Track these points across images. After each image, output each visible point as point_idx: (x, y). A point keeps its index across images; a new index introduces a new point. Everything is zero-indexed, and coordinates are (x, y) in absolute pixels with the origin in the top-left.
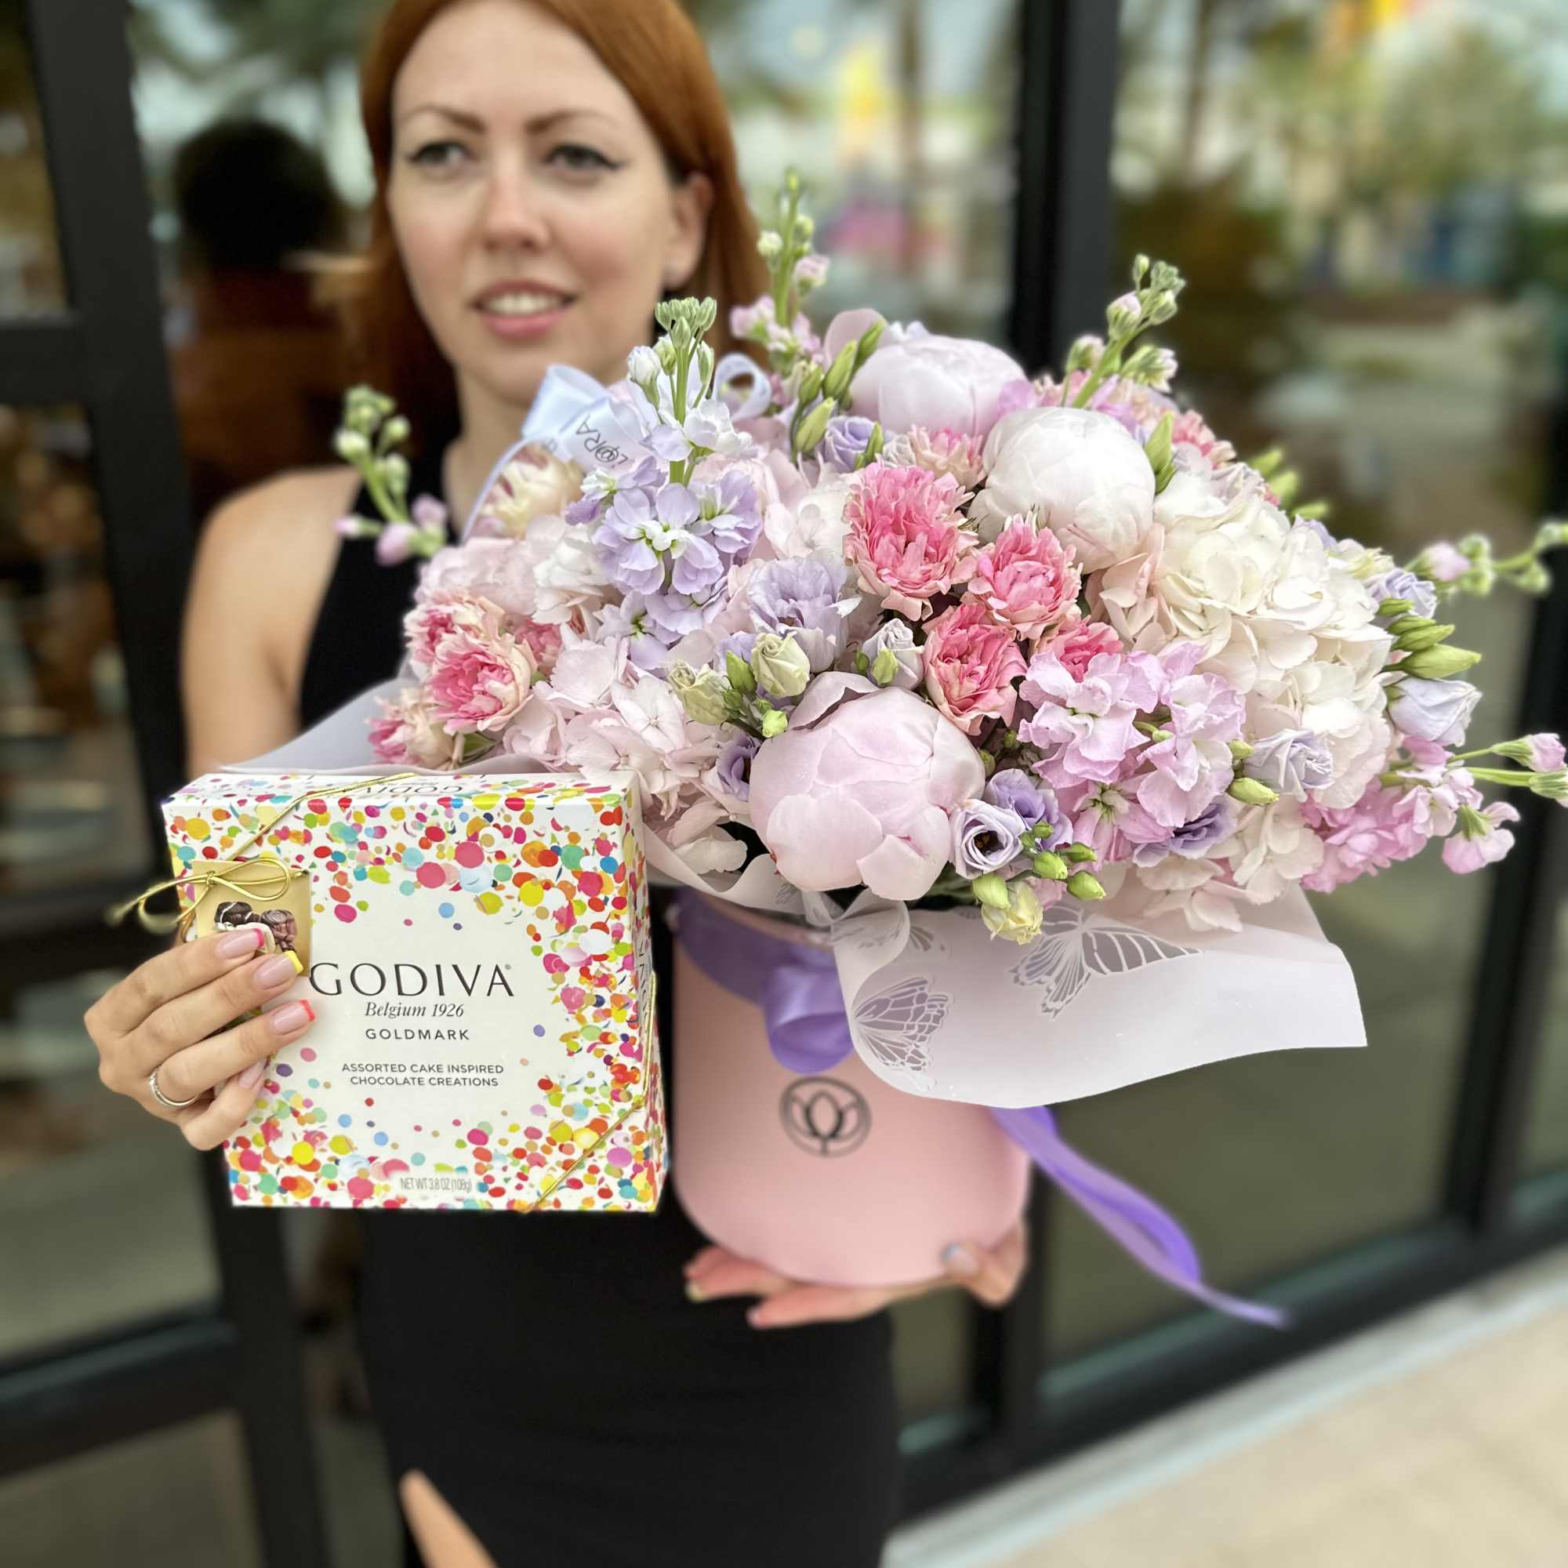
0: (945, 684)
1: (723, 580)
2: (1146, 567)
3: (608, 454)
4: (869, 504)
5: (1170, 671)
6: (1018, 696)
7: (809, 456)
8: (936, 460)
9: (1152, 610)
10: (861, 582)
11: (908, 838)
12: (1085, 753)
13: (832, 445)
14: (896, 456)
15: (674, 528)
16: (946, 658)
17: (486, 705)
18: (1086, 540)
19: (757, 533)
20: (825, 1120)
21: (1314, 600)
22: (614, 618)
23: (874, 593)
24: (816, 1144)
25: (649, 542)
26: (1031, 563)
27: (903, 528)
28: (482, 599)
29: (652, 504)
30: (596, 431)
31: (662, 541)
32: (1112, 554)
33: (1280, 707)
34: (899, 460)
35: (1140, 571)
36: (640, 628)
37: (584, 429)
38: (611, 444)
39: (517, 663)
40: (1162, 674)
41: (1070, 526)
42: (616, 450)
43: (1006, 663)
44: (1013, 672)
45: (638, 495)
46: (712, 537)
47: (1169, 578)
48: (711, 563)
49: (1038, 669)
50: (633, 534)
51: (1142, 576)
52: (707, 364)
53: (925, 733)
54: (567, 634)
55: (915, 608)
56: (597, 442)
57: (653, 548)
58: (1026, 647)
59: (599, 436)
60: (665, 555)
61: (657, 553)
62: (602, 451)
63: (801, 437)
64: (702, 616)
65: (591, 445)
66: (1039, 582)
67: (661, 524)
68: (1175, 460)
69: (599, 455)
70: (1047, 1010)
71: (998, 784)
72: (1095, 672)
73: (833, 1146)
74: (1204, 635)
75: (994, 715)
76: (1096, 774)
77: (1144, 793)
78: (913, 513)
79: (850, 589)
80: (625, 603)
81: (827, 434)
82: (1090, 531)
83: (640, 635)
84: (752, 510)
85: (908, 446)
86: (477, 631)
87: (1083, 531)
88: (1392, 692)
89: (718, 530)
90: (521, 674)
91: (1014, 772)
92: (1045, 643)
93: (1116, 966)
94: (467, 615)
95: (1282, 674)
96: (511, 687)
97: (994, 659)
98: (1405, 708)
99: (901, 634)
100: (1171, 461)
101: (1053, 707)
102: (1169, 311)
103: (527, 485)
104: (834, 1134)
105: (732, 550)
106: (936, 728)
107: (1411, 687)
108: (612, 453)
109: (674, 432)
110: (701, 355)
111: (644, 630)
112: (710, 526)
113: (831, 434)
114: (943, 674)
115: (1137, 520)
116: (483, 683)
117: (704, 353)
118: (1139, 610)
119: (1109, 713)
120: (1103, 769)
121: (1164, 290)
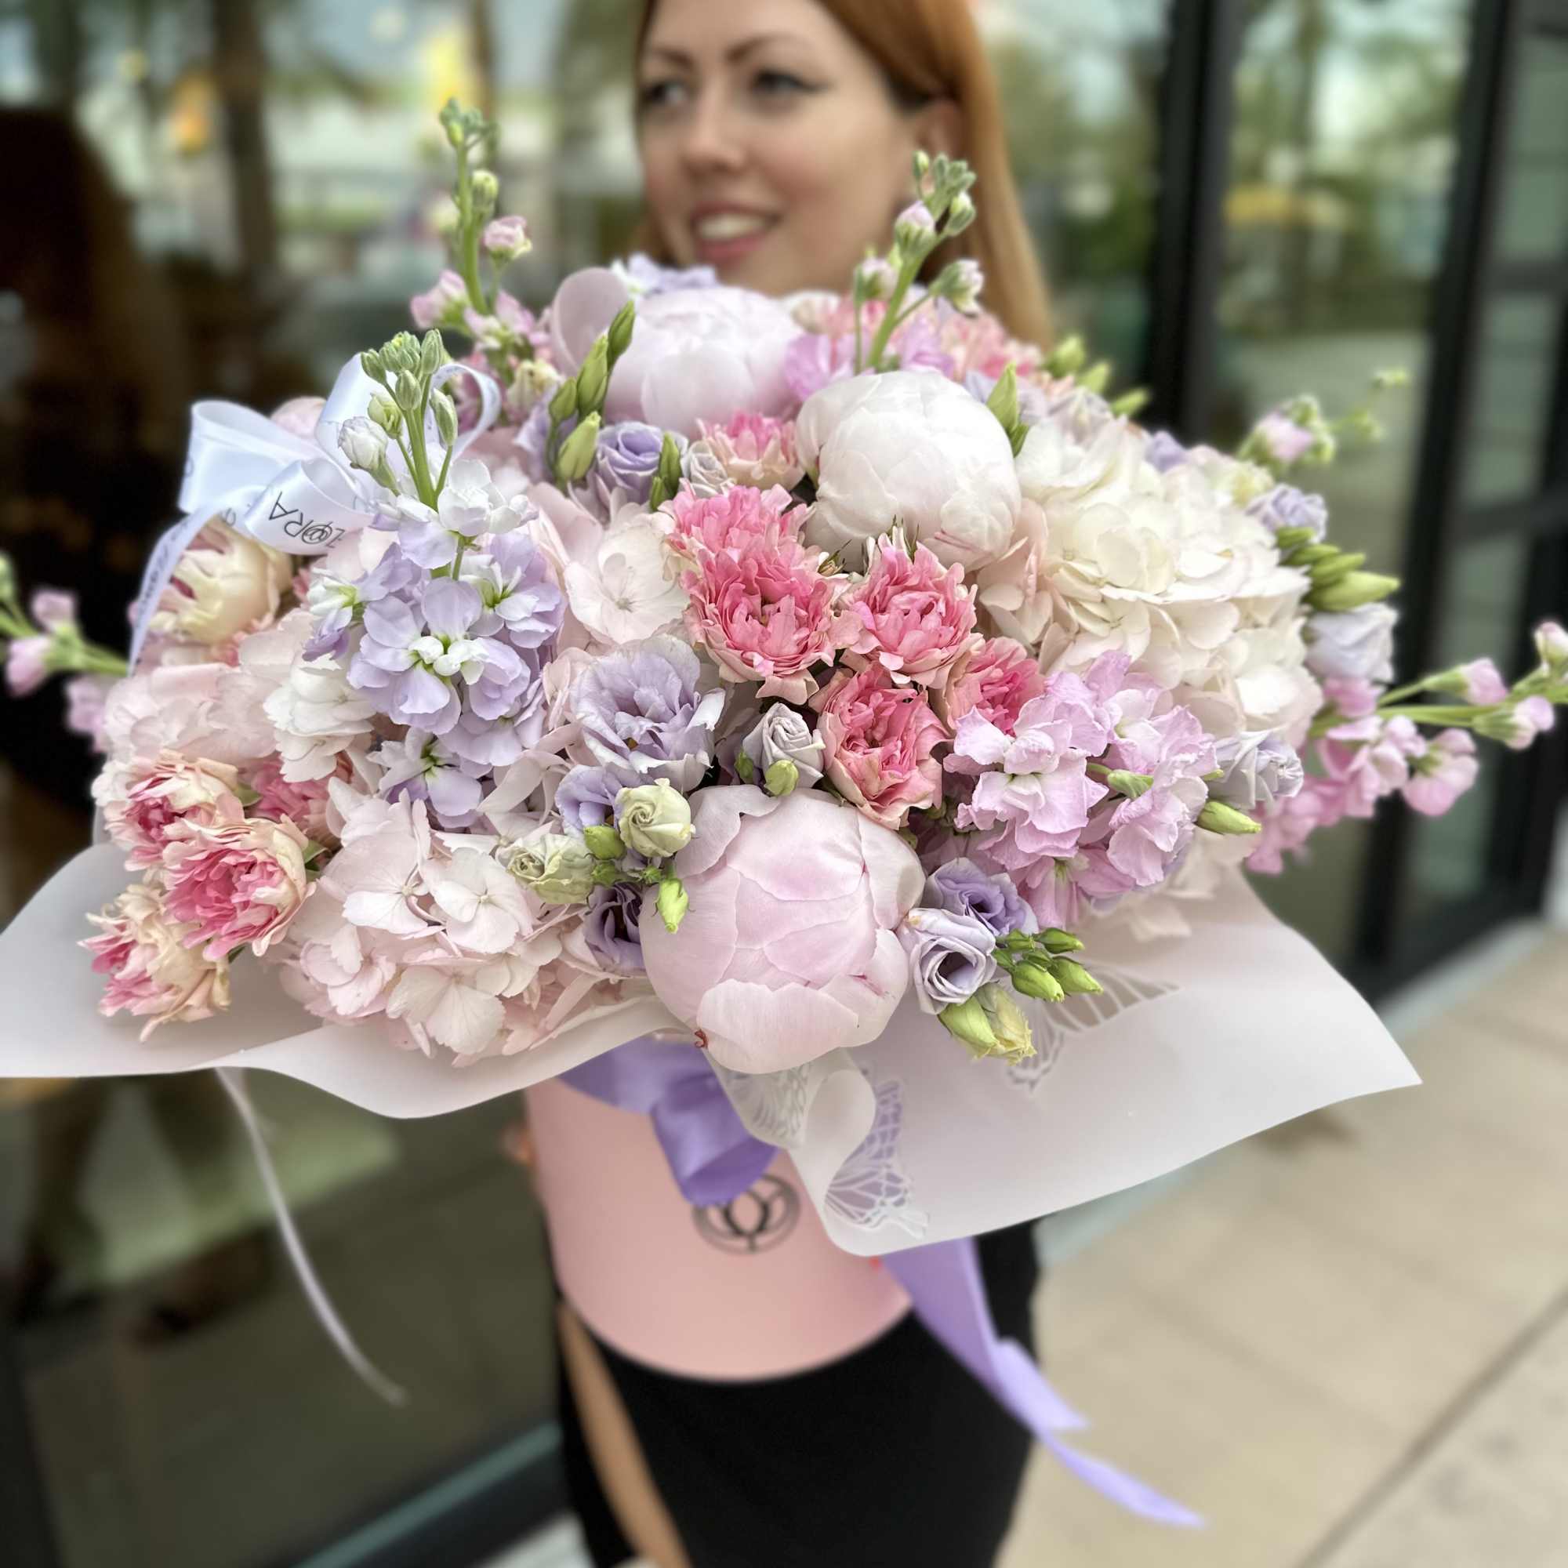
0: (861, 781)
1: (537, 683)
2: (1032, 558)
3: (318, 534)
4: (708, 566)
5: (1094, 685)
6: (943, 769)
7: (582, 483)
8: (753, 467)
9: (1047, 612)
10: (724, 672)
11: (863, 977)
12: (1040, 827)
13: (609, 468)
14: (702, 474)
15: (456, 640)
16: (850, 742)
17: (256, 918)
18: (958, 546)
19: (562, 612)
20: (746, 1214)
21: (1223, 561)
22: (399, 760)
23: (739, 680)
24: (741, 1243)
25: (429, 667)
26: (915, 595)
27: (755, 585)
28: (203, 761)
29: (416, 608)
30: (297, 510)
31: (450, 664)
32: (990, 554)
33: (1208, 694)
34: (707, 479)
35: (1027, 567)
36: (434, 760)
37: (278, 511)
38: (319, 521)
39: (283, 851)
40: (1088, 695)
41: (938, 534)
42: (327, 526)
43: (919, 730)
44: (931, 740)
45: (395, 603)
46: (504, 636)
47: (1062, 571)
48: (513, 672)
49: (964, 735)
50: (403, 662)
51: (1030, 572)
52: (449, 418)
53: (849, 848)
54: (337, 790)
55: (800, 687)
56: (301, 524)
57: (436, 674)
58: (935, 702)
59: (302, 515)
60: (457, 683)
61: (443, 679)
62: (310, 533)
63: (566, 465)
64: (516, 733)
65: (293, 528)
66: (932, 621)
67: (437, 637)
68: (1025, 412)
69: (306, 538)
70: (1018, 1081)
71: (939, 878)
72: (1028, 721)
73: (761, 1240)
74: (1112, 628)
75: (923, 805)
76: (1058, 849)
77: (1114, 853)
78: (765, 565)
79: (710, 682)
80: (410, 737)
81: (599, 455)
82: (963, 535)
83: (434, 769)
84: (543, 580)
85: (711, 454)
86: (208, 808)
87: (954, 538)
88: (1308, 637)
89: (511, 622)
90: (293, 865)
91: (958, 863)
92: (953, 688)
93: (1091, 1021)
94: (185, 789)
95: (1208, 656)
96: (284, 887)
97: (907, 729)
98: (1323, 649)
99: (791, 726)
100: (1020, 415)
101: (989, 778)
103: (211, 581)
104: (761, 1228)
105: (534, 644)
106: (860, 838)
107: (1322, 624)
108: (323, 531)
109: (430, 525)
110: (438, 411)
111: (440, 763)
112: (498, 619)
113: (603, 456)
114: (855, 770)
115: (1010, 506)
116: (245, 891)
117: (441, 407)
118: (1029, 611)
119: (1056, 770)
120: (1065, 842)
121: (954, 192)
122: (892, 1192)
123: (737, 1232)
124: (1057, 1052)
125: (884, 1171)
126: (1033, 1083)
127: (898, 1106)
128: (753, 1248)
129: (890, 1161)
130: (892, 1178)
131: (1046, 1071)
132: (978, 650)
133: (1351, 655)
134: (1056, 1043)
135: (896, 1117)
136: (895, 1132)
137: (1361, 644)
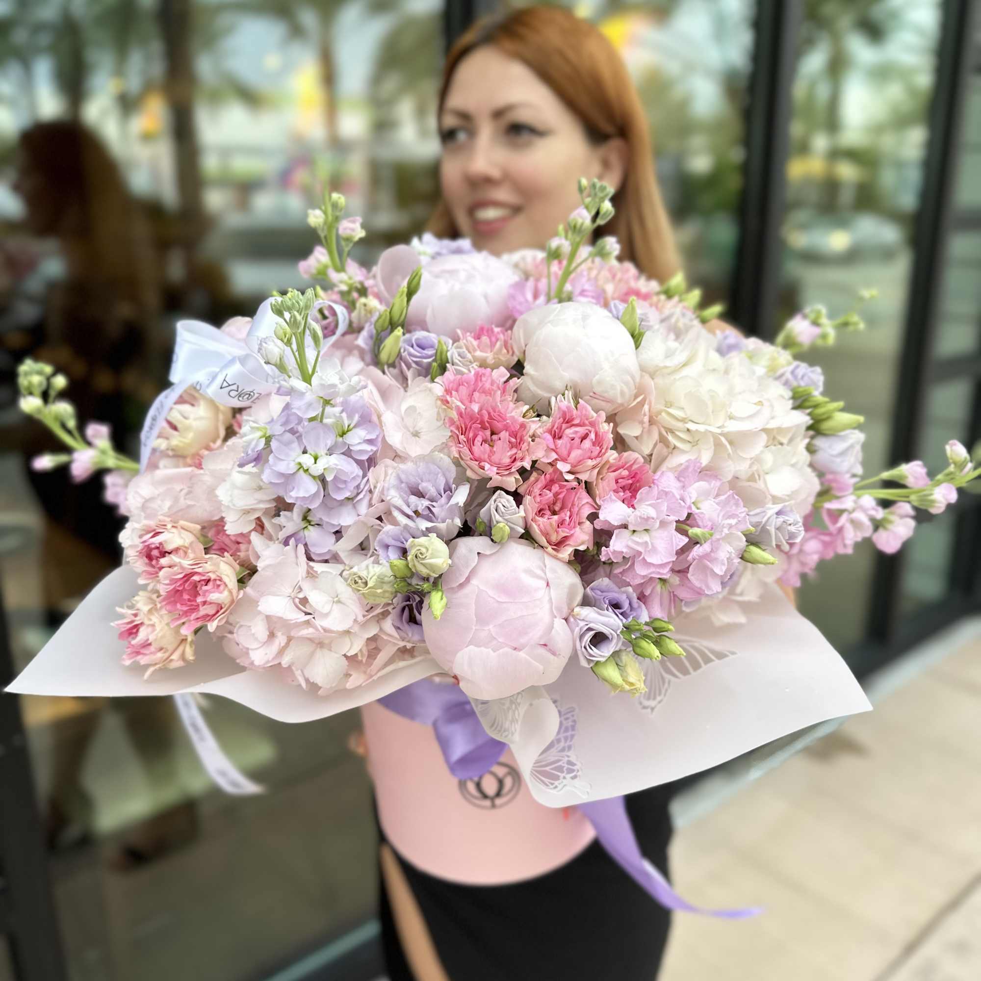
0: (546, 535)
1: (366, 479)
2: (646, 407)
3: (247, 396)
4: (460, 414)
5: (682, 479)
6: (594, 528)
7: (392, 365)
8: (487, 357)
9: (656, 436)
10: (469, 473)
11: (545, 645)
12: (649, 560)
13: (408, 357)
14: (460, 361)
15: (321, 456)
16: (540, 512)
17: (210, 610)
18: (603, 401)
19: (380, 439)
20: (490, 785)
21: (758, 407)
22: (290, 522)
23: (479, 478)
24: (487, 803)
25: (306, 471)
26: (578, 429)
27: (487, 425)
28: (182, 523)
29: (299, 438)
30: (235, 384)
31: (318, 469)
32: (622, 405)
33: (751, 483)
34: (463, 364)
35: (643, 412)
36: (309, 522)
37: (225, 384)
38: (248, 389)
39: (225, 573)
40: (678, 484)
41: (591, 394)
42: (251, 392)
43: (581, 505)
44: (587, 511)
45: (288, 436)
46: (348, 453)
47: (663, 414)
48: (352, 473)
49: (605, 508)
50: (292, 468)
51: (645, 415)
52: (318, 336)
53: (539, 572)
54: (255, 538)
55: (512, 481)
56: (237, 391)
57: (310, 475)
58: (588, 487)
59: (238, 386)
60: (322, 479)
61: (314, 477)
62: (242, 395)
63: (384, 356)
64: (354, 507)
65: (233, 394)
66: (587, 444)
67: (311, 454)
68: (643, 323)
69: (240, 399)
70: (645, 707)
71: (592, 589)
72: (641, 501)
73: (498, 801)
74: (693, 446)
75: (582, 548)
76: (659, 573)
77: (692, 575)
78: (492, 414)
79: (462, 479)
80: (295, 509)
81: (402, 351)
82: (606, 395)
83: (310, 527)
84: (370, 421)
85: (464, 350)
86: (184, 549)
87: (600, 396)
88: (811, 449)
89: (352, 445)
90: (231, 581)
91: (602, 580)
92: (600, 481)
93: (685, 672)
94: (171, 538)
95: (749, 462)
96: (226, 593)
97: (573, 505)
98: (820, 457)
99: (506, 503)
100: (640, 325)
101: (619, 532)
102: (610, 214)
103: (187, 422)
104: (498, 794)
105: (365, 457)
106: (545, 566)
107: (820, 442)
108: (250, 394)
109: (307, 394)
110: (312, 332)
111: (312, 523)
112: (345, 443)
113: (404, 351)
114: (543, 528)
115: (633, 378)
116: (204, 595)
117: (314, 330)
118: (645, 437)
119: (658, 528)
120: (663, 569)
121: (602, 200)
122: (570, 771)
123: (485, 796)
124: (666, 690)
125: (566, 759)
126: (653, 709)
127: (574, 721)
128: (494, 806)
129: (569, 754)
130: (570, 763)
131: (660, 702)
132: (614, 460)
133: (838, 460)
134: (666, 685)
135: (573, 728)
136: (572, 736)
137: (843, 454)
